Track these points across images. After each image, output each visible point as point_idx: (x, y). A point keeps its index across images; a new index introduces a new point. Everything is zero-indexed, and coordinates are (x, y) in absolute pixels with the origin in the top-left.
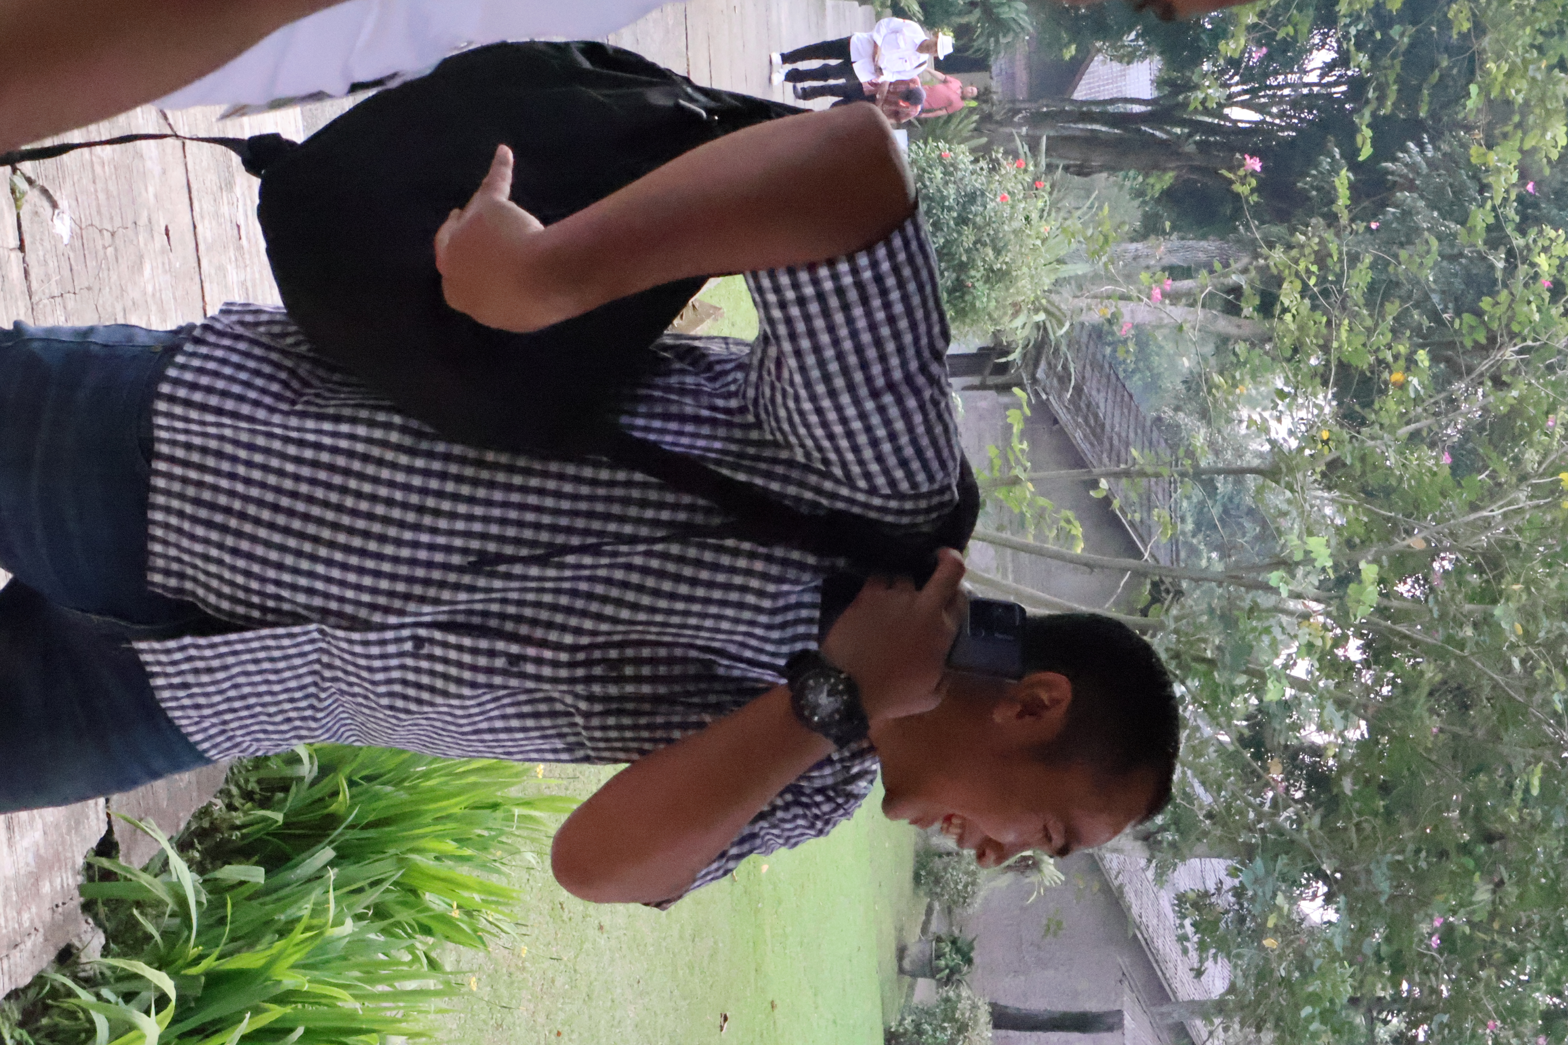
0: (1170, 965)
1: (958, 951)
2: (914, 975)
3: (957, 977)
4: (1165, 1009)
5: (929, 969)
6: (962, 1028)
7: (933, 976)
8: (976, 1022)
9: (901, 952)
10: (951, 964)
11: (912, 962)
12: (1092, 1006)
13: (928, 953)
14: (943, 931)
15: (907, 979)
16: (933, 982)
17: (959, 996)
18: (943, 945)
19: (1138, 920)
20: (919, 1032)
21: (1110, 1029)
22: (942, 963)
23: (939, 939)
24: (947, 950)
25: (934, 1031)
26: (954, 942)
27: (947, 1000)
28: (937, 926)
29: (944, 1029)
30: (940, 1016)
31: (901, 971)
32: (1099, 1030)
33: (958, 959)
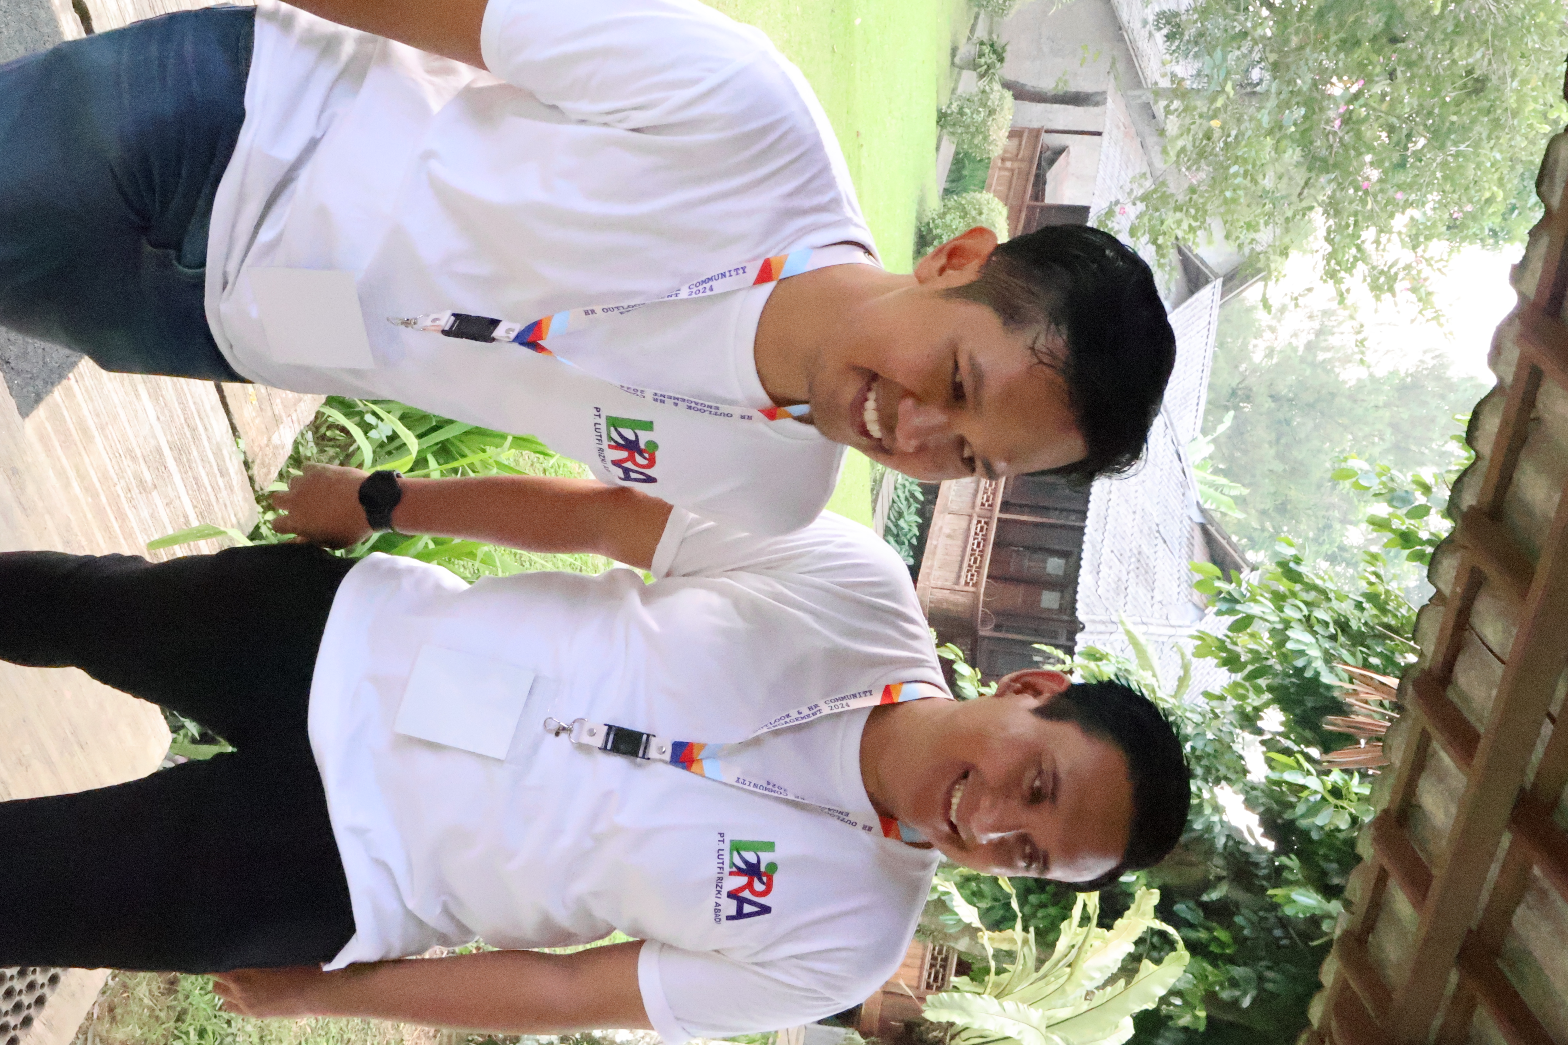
0: (1145, 58)
1: (995, 52)
2: (961, 68)
3: (992, 71)
4: (1137, 93)
5: (974, 65)
6: (992, 112)
7: (975, 70)
8: (1002, 109)
9: (954, 51)
10: (989, 61)
11: (961, 59)
12: (1084, 86)
13: (973, 52)
14: (985, 39)
15: (957, 70)
16: (974, 74)
17: (992, 89)
18: (984, 47)
19: (1127, 25)
20: (961, 112)
21: (1097, 104)
22: (983, 60)
23: (982, 43)
24: (987, 51)
25: (972, 114)
26: (992, 46)
27: (984, 92)
28: (981, 33)
29: (979, 112)
30: (977, 103)
31: (953, 64)
32: (1088, 105)
33: (994, 57)
